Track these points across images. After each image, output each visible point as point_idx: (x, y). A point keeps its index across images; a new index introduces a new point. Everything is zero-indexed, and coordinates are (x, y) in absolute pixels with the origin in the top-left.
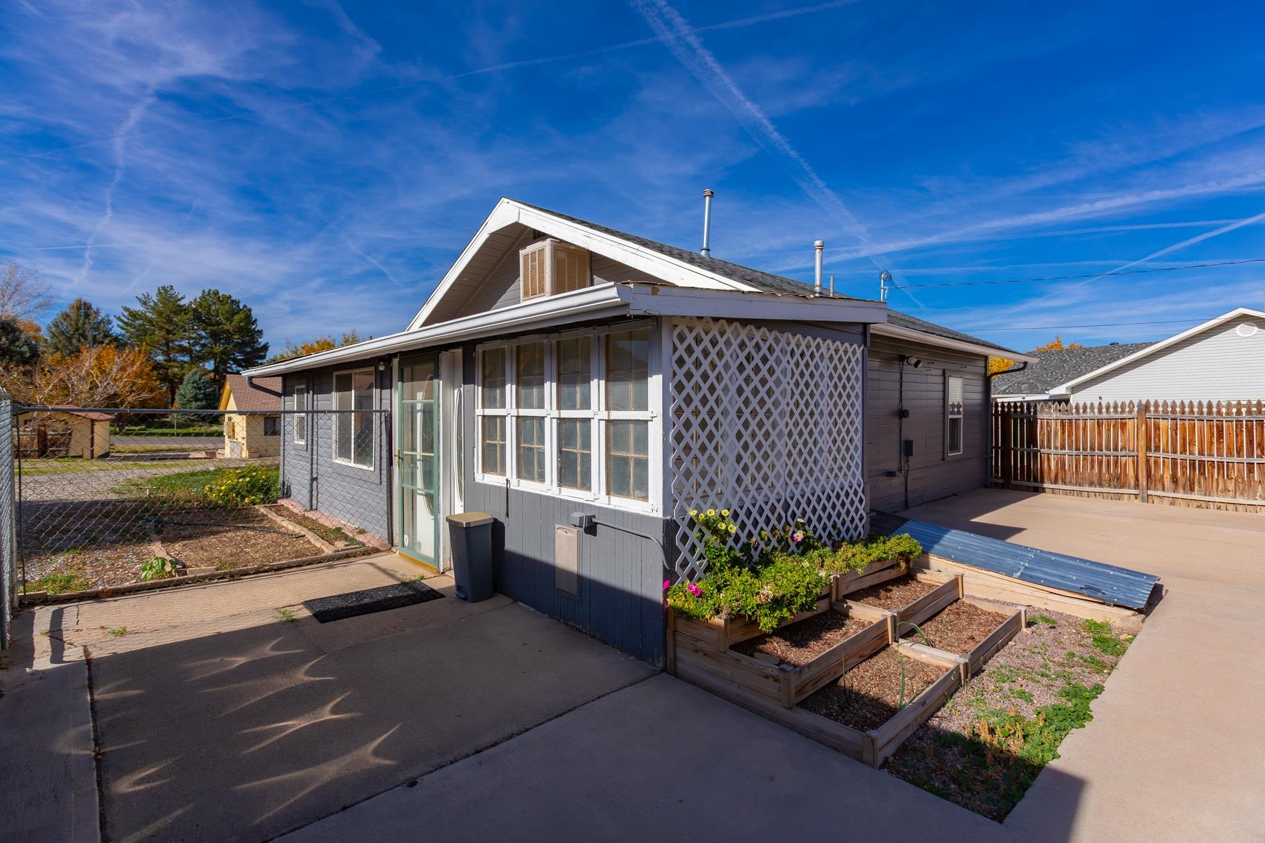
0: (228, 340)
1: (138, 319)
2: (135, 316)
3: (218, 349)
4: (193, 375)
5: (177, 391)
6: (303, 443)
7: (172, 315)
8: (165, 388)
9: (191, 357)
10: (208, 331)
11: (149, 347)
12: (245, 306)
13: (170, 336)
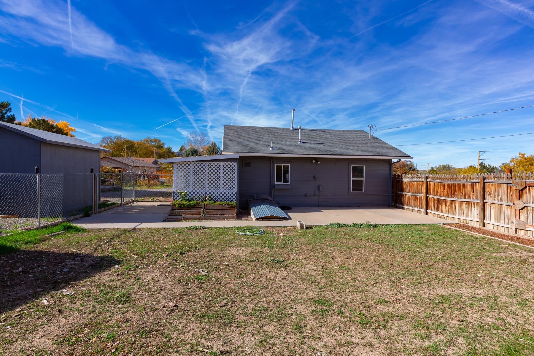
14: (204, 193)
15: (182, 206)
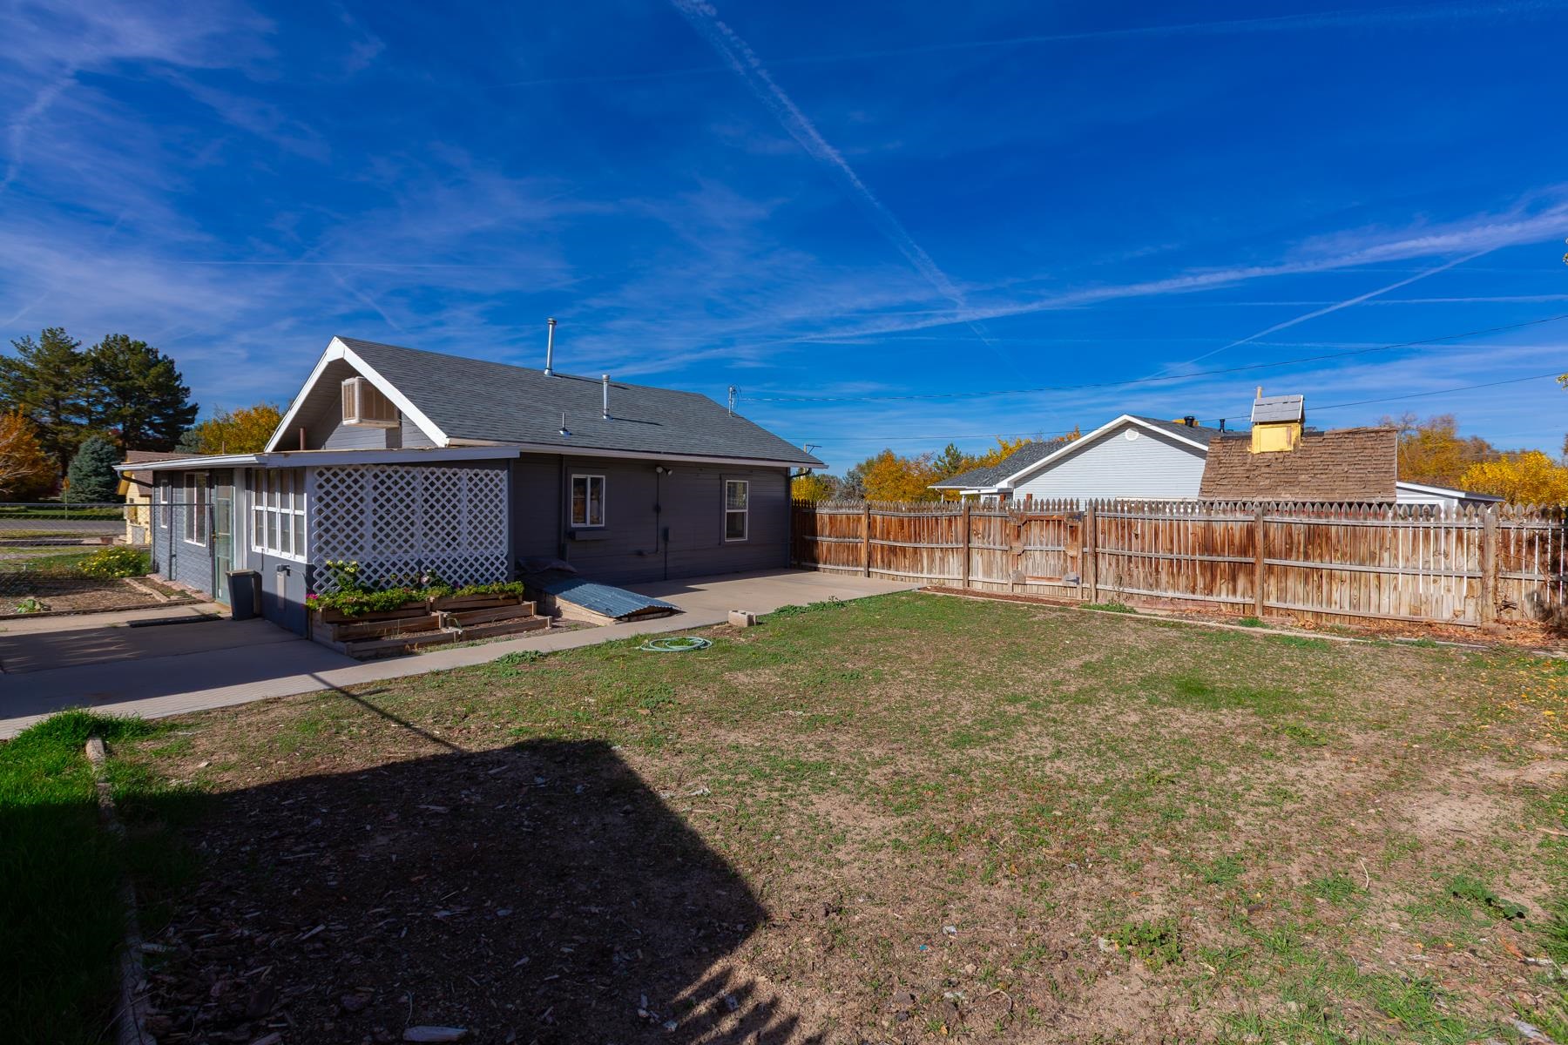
0: (142, 399)
1: (14, 370)
2: (10, 365)
3: (128, 409)
4: (92, 443)
5: (71, 463)
6: (165, 527)
7: (62, 365)
8: (54, 458)
9: (90, 420)
10: (113, 387)
11: (31, 406)
12: (165, 357)
13: (60, 392)
14: (412, 564)
15: (366, 608)
